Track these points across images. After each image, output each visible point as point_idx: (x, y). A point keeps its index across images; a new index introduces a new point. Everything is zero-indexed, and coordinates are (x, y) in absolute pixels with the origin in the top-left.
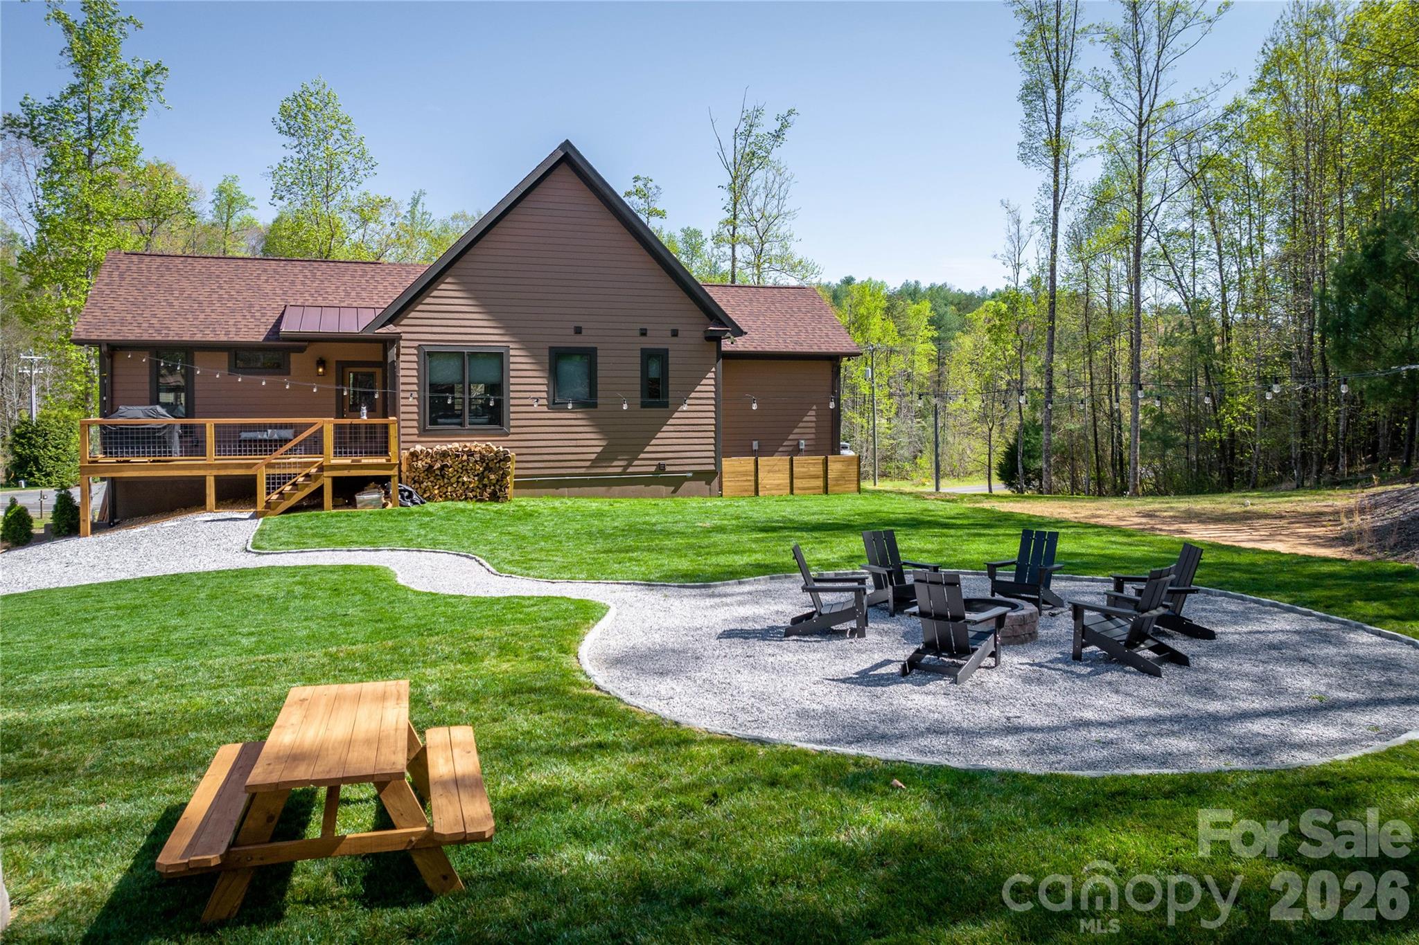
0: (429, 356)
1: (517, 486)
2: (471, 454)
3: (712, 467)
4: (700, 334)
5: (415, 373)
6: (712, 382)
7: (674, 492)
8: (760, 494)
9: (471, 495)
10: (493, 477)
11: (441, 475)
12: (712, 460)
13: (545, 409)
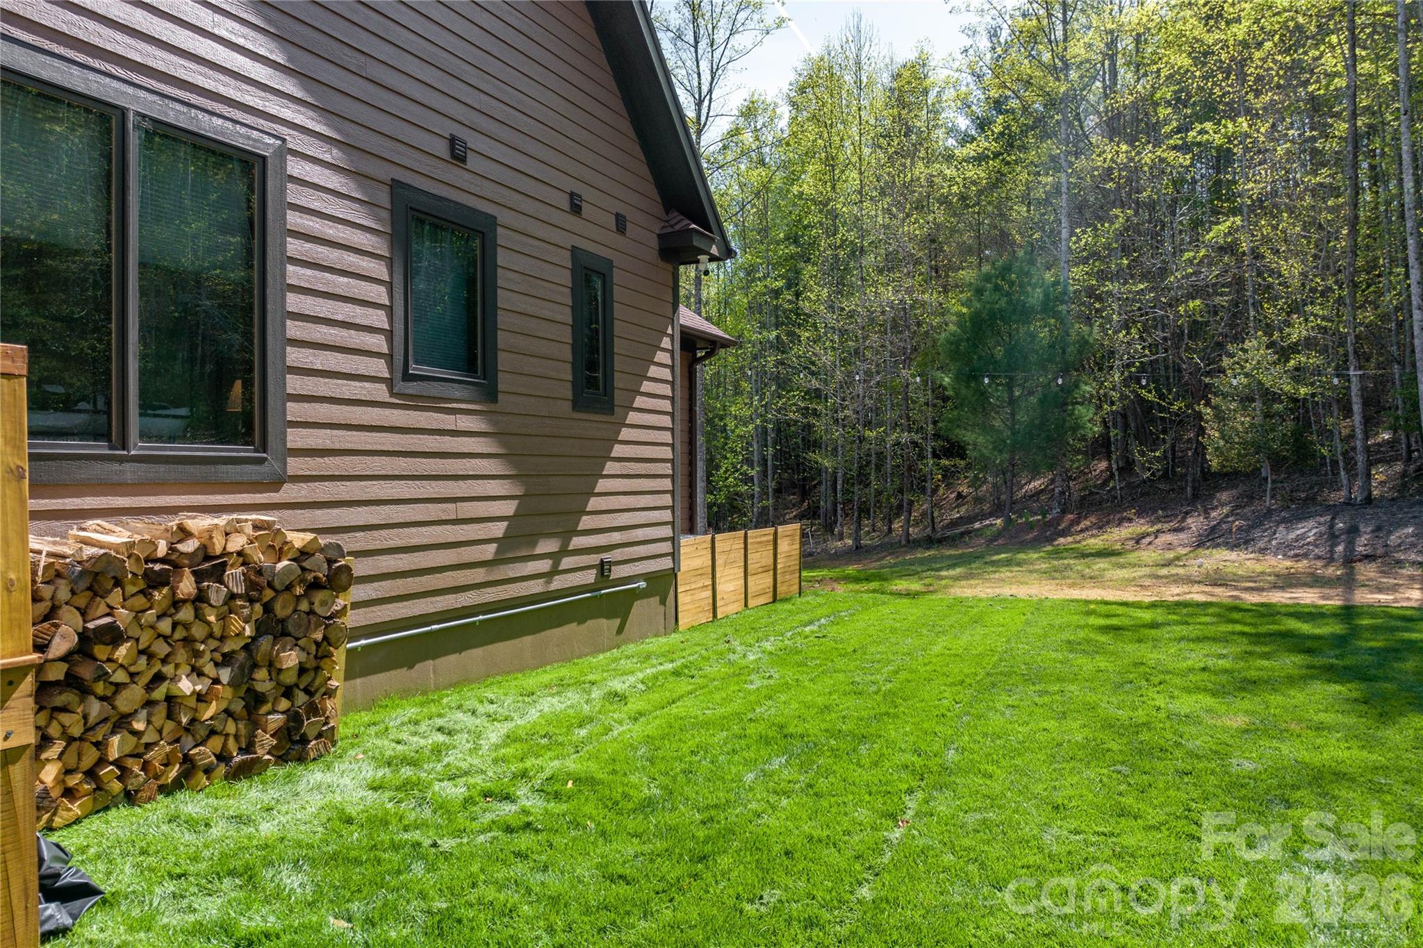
2: (207, 568)
3: (667, 564)
4: (654, 241)
6: (669, 360)
7: (620, 634)
8: (718, 613)
9: (205, 753)
10: (291, 659)
11: (72, 682)
12: (666, 547)
13: (380, 392)
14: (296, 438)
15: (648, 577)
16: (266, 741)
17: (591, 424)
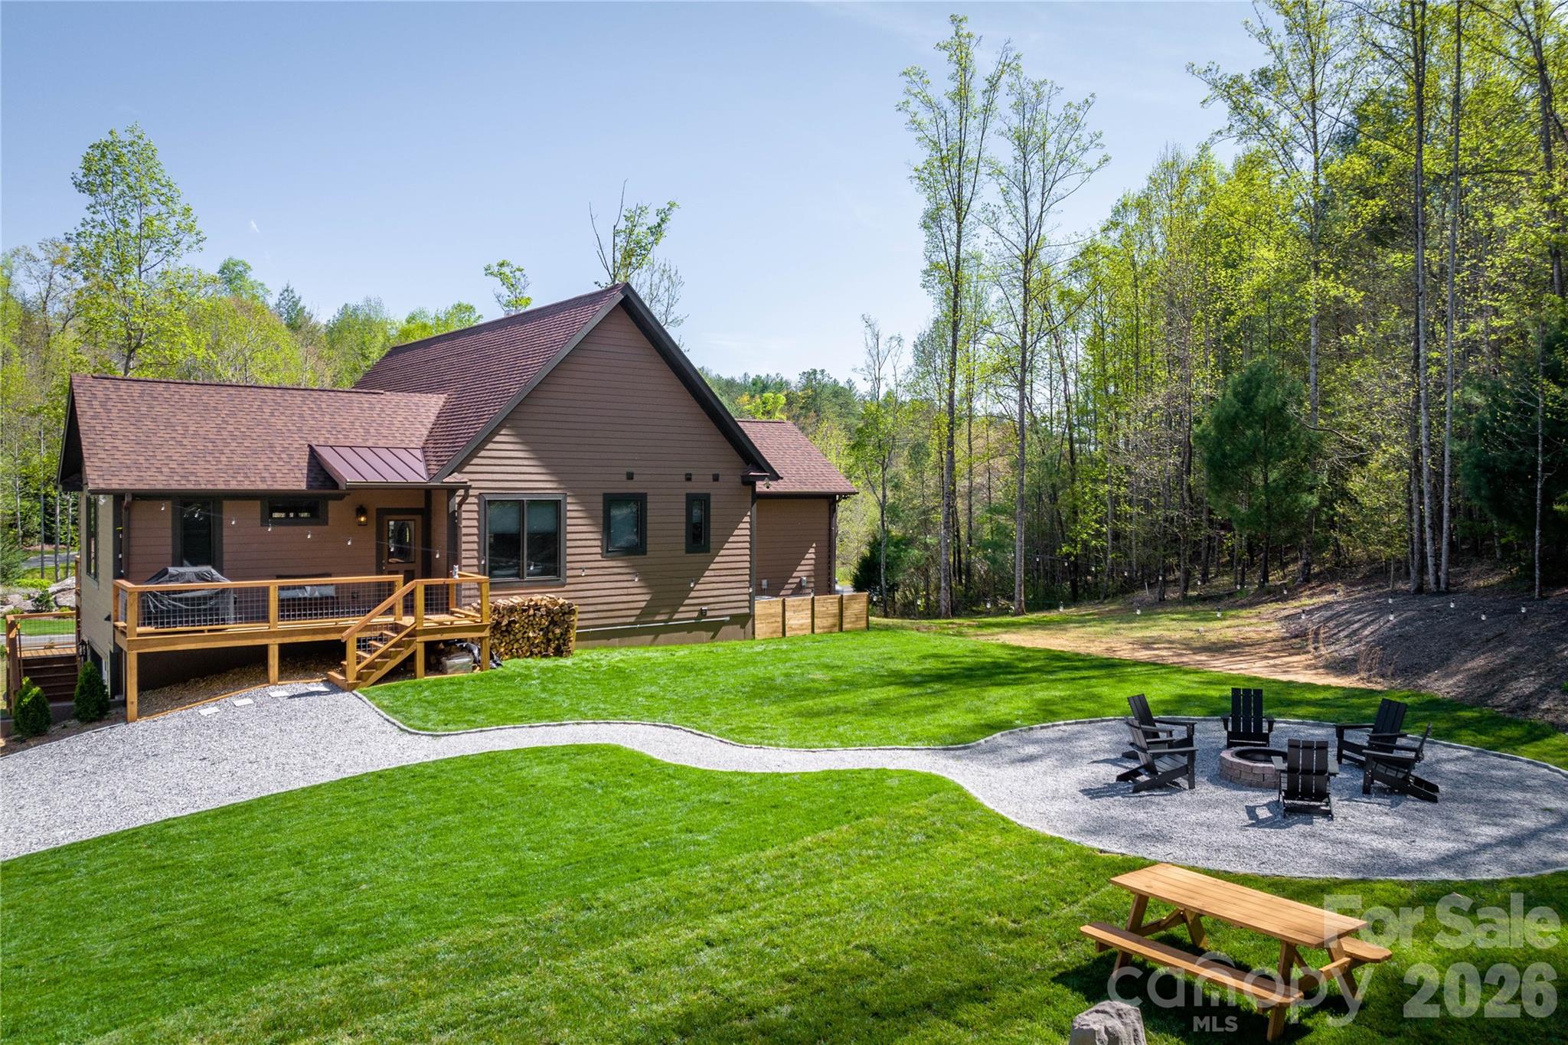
0: (487, 504)
1: (581, 637)
2: (537, 607)
3: (747, 611)
4: (738, 480)
5: (475, 523)
6: (748, 526)
7: (713, 637)
8: (787, 634)
9: (536, 650)
10: (558, 631)
11: (507, 631)
12: (747, 604)
13: (599, 557)
14: (569, 573)
15: (731, 616)
16: (551, 650)
17: (699, 557)
